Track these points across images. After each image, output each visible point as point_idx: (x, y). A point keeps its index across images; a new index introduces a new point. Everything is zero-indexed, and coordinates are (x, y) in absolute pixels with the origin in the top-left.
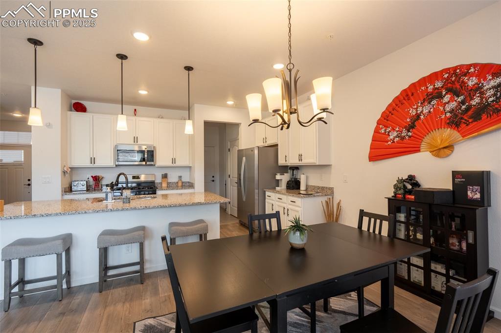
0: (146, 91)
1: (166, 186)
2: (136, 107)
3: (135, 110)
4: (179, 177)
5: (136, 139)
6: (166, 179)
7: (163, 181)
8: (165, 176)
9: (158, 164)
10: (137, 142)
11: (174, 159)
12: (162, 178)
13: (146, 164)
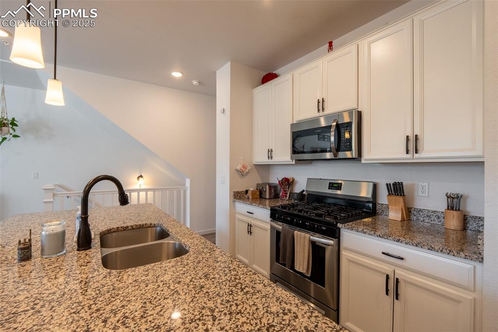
3: (330, 43)
5: (321, 105)
6: (401, 199)
7: (389, 200)
8: (396, 190)
9: (366, 156)
10: (323, 109)
11: (412, 139)
12: (389, 194)
13: (336, 159)
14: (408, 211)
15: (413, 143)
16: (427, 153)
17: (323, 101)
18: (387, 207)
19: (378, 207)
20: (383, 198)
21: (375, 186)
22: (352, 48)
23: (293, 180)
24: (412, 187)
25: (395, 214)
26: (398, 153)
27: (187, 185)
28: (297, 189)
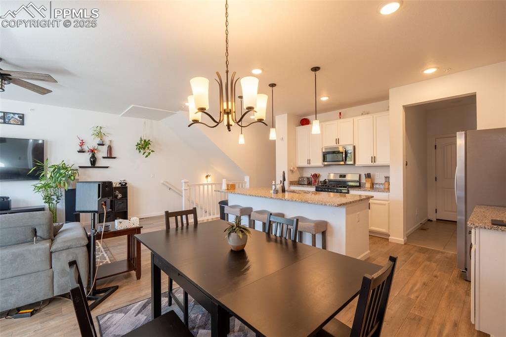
0: (326, 96)
1: (369, 187)
2: (340, 111)
3: (340, 113)
4: (386, 177)
5: (337, 141)
6: (370, 179)
7: (366, 181)
8: (368, 176)
9: (357, 163)
10: (338, 143)
11: (373, 157)
12: (366, 178)
13: (345, 164)
14: (373, 184)
15: (374, 159)
16: (378, 163)
17: (338, 139)
18: (365, 183)
19: (361, 184)
20: (363, 180)
21: (360, 175)
22: (351, 119)
23: (319, 175)
24: (374, 175)
25: (368, 185)
26: (369, 162)
27: (245, 180)
28: (322, 179)
